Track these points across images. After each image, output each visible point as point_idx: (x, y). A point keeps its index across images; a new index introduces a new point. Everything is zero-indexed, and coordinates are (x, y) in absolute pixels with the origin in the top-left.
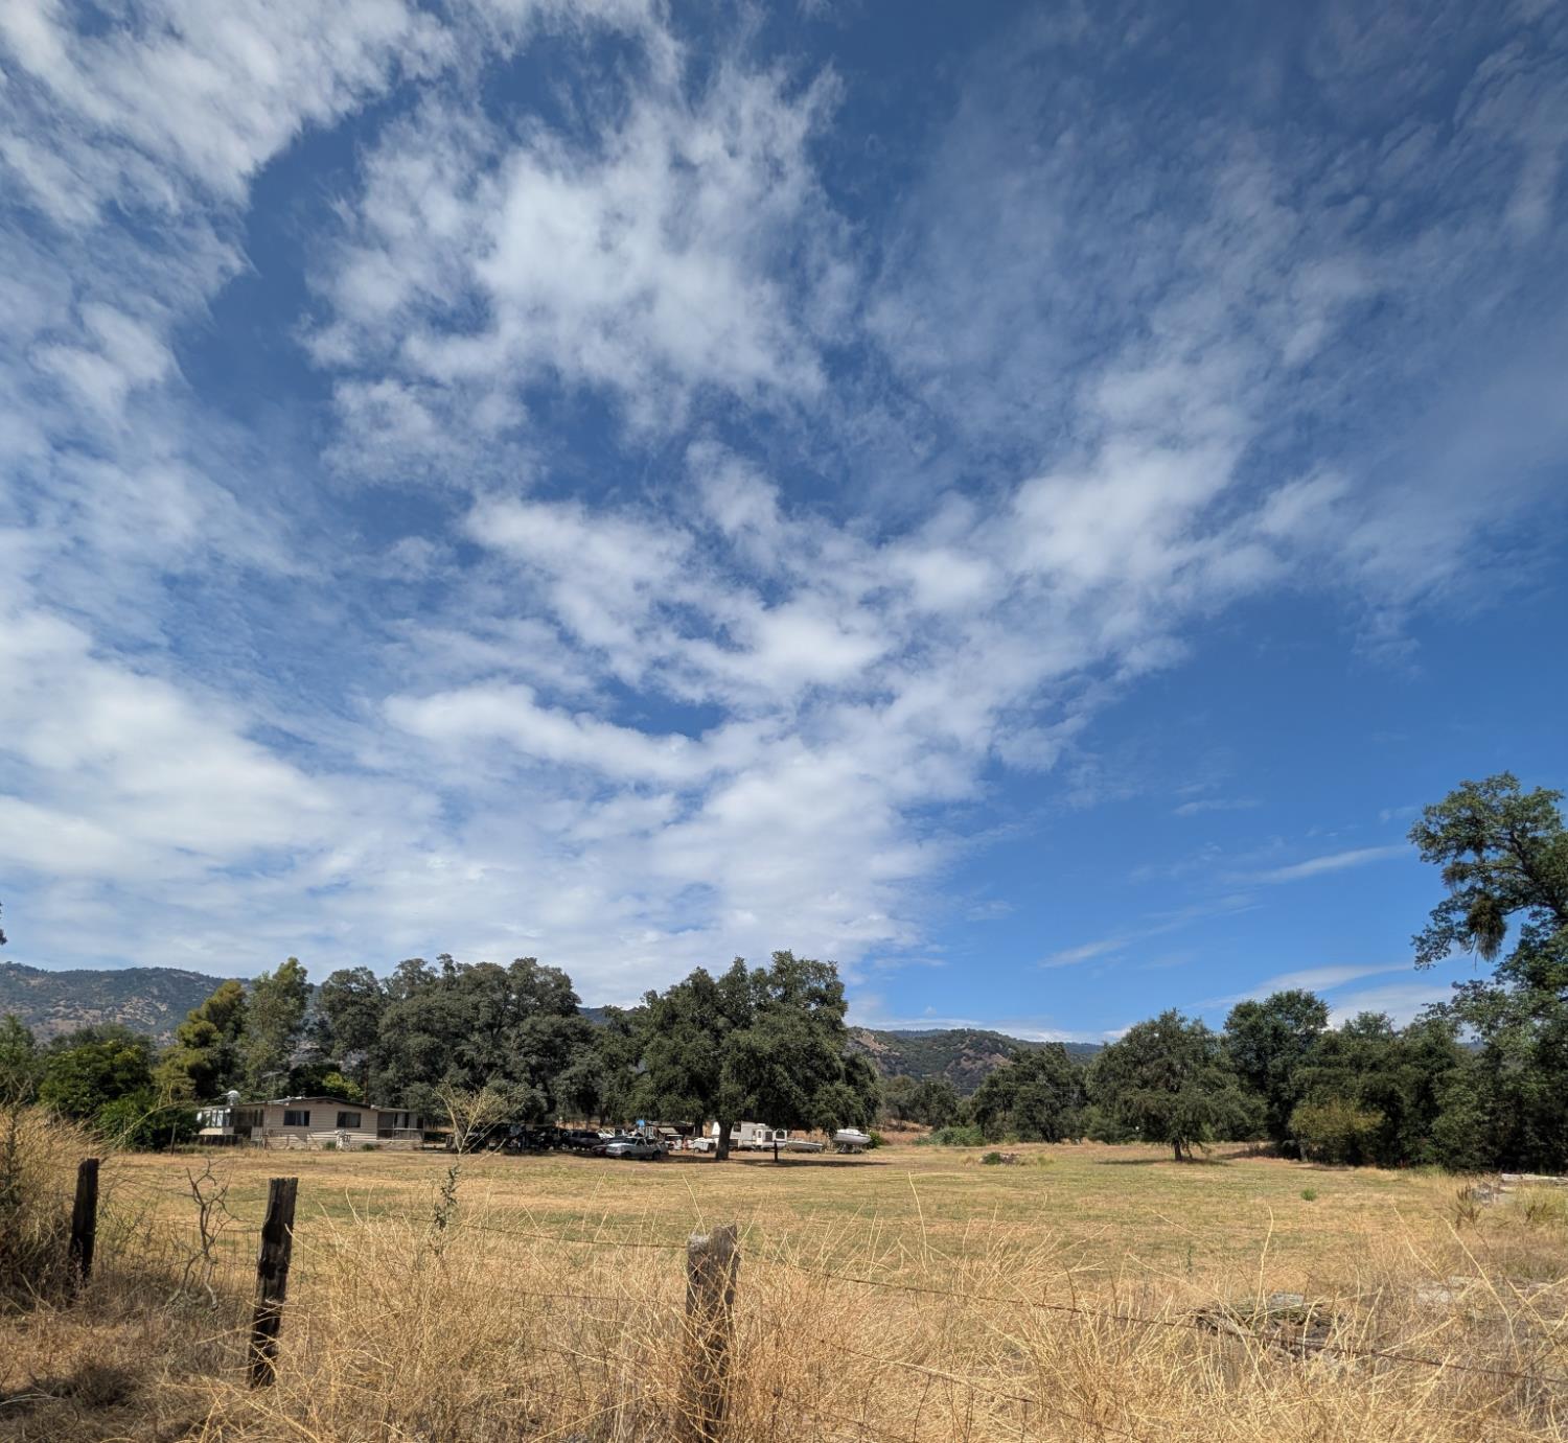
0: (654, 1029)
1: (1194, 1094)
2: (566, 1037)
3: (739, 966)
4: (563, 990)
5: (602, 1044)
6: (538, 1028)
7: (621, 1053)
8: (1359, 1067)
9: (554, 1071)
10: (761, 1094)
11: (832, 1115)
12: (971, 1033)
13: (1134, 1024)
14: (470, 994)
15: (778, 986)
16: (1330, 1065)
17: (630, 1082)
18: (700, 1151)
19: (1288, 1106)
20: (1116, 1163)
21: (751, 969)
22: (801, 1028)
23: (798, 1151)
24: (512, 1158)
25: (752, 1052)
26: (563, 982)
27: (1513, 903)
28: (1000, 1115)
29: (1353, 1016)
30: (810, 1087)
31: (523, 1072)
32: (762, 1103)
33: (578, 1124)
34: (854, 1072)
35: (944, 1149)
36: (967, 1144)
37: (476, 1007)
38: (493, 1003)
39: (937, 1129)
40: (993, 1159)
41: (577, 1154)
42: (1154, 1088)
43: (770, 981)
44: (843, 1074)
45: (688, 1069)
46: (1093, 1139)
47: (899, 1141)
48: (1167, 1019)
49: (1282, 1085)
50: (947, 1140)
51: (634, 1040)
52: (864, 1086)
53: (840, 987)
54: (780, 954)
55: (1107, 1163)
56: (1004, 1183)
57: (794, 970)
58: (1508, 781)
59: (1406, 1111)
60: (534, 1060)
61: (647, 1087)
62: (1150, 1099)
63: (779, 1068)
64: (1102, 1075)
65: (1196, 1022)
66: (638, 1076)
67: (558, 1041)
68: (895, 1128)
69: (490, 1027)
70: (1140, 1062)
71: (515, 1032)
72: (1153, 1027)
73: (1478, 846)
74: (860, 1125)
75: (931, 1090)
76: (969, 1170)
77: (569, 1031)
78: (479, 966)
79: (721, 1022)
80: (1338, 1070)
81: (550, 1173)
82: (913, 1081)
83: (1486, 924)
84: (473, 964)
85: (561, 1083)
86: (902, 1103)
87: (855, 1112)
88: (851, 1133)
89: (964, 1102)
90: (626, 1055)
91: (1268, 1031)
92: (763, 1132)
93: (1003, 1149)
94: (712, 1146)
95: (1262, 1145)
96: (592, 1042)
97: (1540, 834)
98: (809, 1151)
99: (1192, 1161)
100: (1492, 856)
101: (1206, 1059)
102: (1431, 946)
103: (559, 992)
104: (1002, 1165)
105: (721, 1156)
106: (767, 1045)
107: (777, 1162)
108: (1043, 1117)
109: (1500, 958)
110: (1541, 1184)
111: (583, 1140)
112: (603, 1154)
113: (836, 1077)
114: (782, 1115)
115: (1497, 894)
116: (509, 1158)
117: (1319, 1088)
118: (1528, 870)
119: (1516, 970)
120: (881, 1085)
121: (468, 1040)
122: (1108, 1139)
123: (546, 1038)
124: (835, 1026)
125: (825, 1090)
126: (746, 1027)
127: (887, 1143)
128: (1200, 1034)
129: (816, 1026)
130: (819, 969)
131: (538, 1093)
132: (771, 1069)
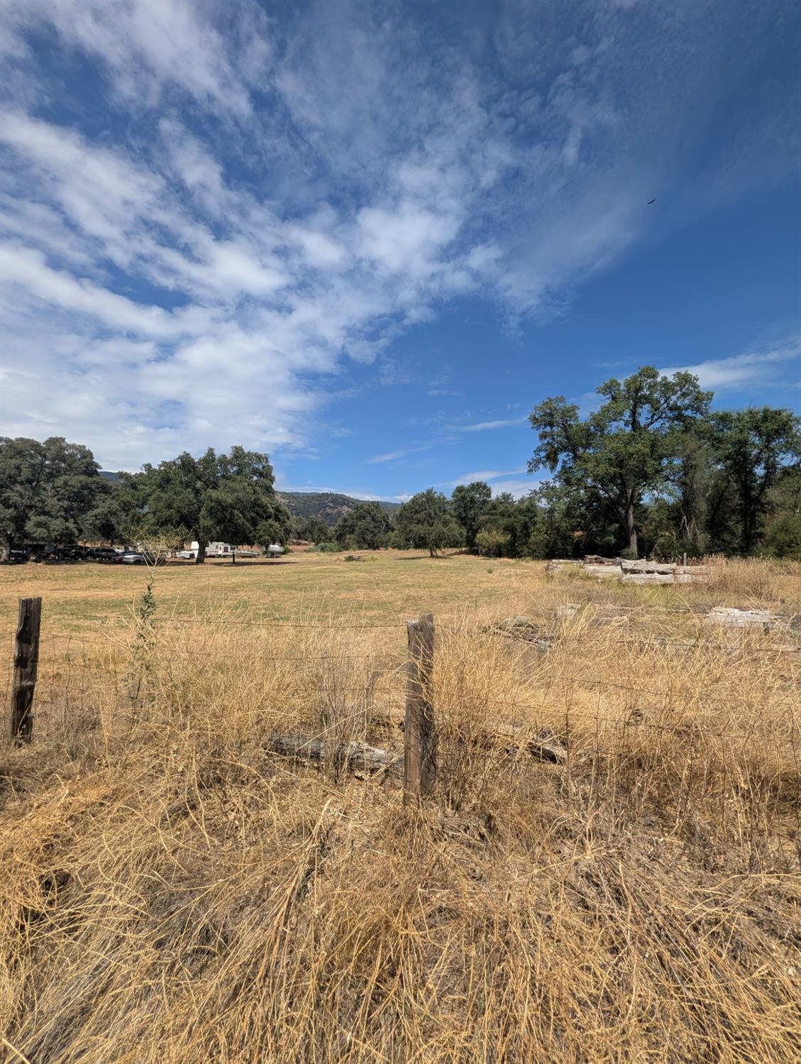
0: (154, 487)
1: (438, 527)
2: (91, 490)
3: (211, 453)
4: (88, 460)
5: (118, 495)
6: (70, 483)
7: (132, 500)
8: (503, 516)
9: (83, 511)
10: (225, 526)
11: (267, 537)
12: (332, 495)
13: (415, 494)
14: (11, 458)
15: (234, 465)
16: (492, 515)
17: (139, 518)
18: (185, 558)
19: (475, 532)
20: (405, 559)
21: (218, 454)
22: (249, 490)
23: (243, 557)
24: (53, 566)
25: (219, 502)
26: (87, 455)
27: (561, 450)
28: (348, 536)
29: (500, 494)
30: (254, 524)
31: (58, 511)
32: (225, 530)
33: (95, 544)
34: (278, 515)
35: (322, 554)
36: (333, 551)
37: (18, 468)
38: (32, 466)
39: (317, 544)
40: (350, 559)
41: (100, 562)
42: (423, 524)
43: (230, 462)
44: (273, 516)
45: (179, 511)
46: (393, 548)
47: (298, 551)
48: (429, 492)
49: (473, 523)
50: (323, 549)
51: (141, 493)
52: (284, 522)
53: (270, 469)
54: (236, 447)
55: (402, 559)
56: (361, 571)
57: (245, 457)
58: (562, 399)
59: (518, 534)
60: (65, 503)
61: (151, 522)
62: (420, 529)
63: (236, 512)
64: (400, 518)
65: (441, 494)
66: (144, 515)
67: (86, 492)
68: (294, 544)
69: (29, 481)
70: (417, 512)
71: (51, 485)
72: (423, 495)
73: (551, 425)
74: (282, 543)
75: (314, 524)
76: (339, 565)
77: (93, 487)
78: (17, 440)
79: (199, 484)
80: (496, 517)
81: (86, 575)
82: (304, 519)
83: (552, 458)
84: (13, 438)
85: (89, 518)
86: (299, 530)
87: (279, 536)
88: (275, 547)
89: (331, 530)
90: (136, 502)
91: (468, 499)
92: (222, 547)
93: (352, 553)
94: (192, 556)
95: (464, 549)
96: (110, 494)
97: (572, 423)
98: (250, 557)
99: (438, 557)
100: (555, 429)
101: (444, 511)
102: (533, 466)
103: (85, 461)
104: (354, 562)
105: (200, 561)
106: (229, 499)
107: (234, 564)
108: (369, 537)
109: (556, 473)
110: (566, 563)
111: (104, 553)
112: (121, 562)
113: (270, 517)
114: (236, 536)
115: (556, 445)
116: (50, 567)
117: (489, 525)
118: (567, 438)
119: (560, 478)
120: (293, 523)
121: (12, 489)
122: (399, 548)
123: (76, 490)
124: (269, 490)
125: (262, 525)
126: (214, 488)
127: (292, 551)
128: (442, 500)
129: (258, 489)
130: (259, 458)
131: (71, 525)
132: (231, 512)
